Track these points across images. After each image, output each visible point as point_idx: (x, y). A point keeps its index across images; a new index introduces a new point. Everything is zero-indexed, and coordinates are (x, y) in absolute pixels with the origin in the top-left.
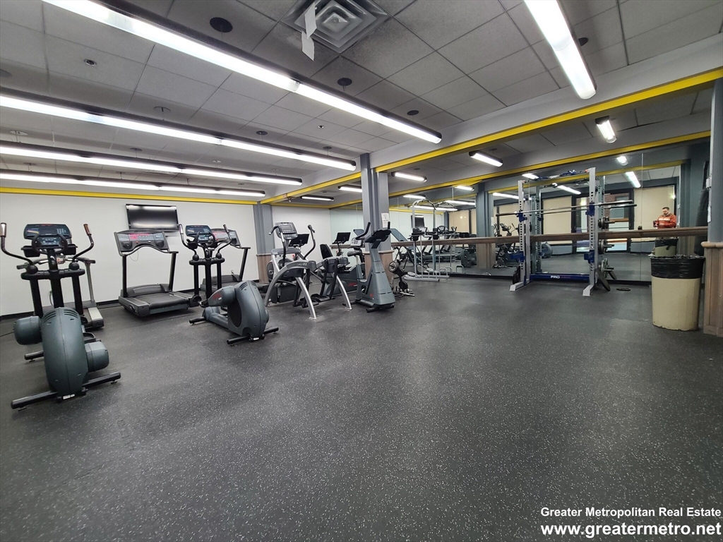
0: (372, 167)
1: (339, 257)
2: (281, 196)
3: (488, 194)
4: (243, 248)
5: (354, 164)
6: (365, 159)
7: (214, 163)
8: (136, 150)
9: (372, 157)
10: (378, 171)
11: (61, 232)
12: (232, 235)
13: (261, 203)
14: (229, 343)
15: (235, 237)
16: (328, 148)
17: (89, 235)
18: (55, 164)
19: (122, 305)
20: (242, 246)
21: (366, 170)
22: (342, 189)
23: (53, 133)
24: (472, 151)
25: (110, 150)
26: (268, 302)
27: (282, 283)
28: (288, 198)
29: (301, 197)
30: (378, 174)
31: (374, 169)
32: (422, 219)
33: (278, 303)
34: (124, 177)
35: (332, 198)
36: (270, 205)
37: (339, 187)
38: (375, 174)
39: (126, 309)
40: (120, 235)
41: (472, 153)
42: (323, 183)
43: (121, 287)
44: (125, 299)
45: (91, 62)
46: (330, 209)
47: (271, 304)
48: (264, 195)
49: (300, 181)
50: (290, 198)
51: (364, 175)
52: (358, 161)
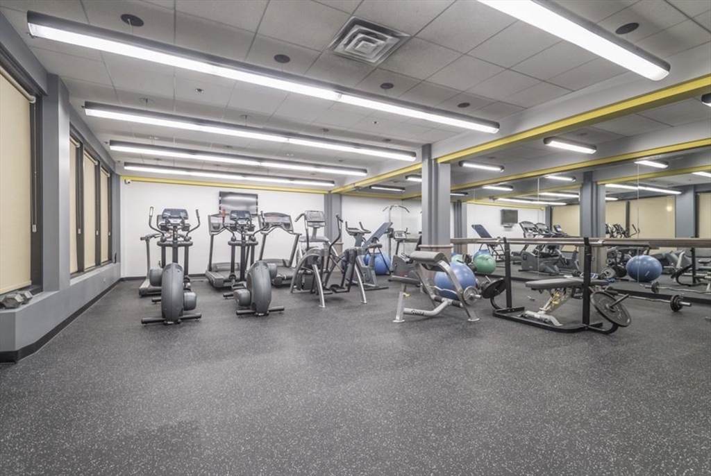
0: (434, 157)
1: (357, 248)
2: (349, 186)
3: (597, 186)
4: (295, 234)
5: (414, 154)
6: (427, 149)
7: (288, 157)
8: (228, 147)
9: (434, 148)
10: (439, 161)
11: (182, 215)
12: (286, 220)
13: (332, 192)
14: (238, 314)
15: (289, 222)
16: (388, 140)
17: (198, 218)
18: (174, 160)
19: (207, 278)
20: (295, 232)
21: (427, 160)
22: (410, 179)
23: (174, 137)
24: (547, 138)
25: (210, 148)
26: (293, 288)
27: (305, 270)
28: (356, 187)
29: (370, 187)
30: (439, 165)
31: (436, 159)
32: (515, 213)
33: (302, 291)
34: (220, 169)
35: (403, 189)
36: (340, 195)
37: (407, 177)
38: (436, 165)
39: (210, 282)
40: (212, 218)
41: (546, 140)
42: (387, 173)
43: (208, 263)
44: (210, 273)
45: (200, 90)
46: (403, 200)
47: (296, 291)
48: (333, 185)
49: (365, 171)
50: (358, 188)
51: (424, 167)
52: (419, 152)
